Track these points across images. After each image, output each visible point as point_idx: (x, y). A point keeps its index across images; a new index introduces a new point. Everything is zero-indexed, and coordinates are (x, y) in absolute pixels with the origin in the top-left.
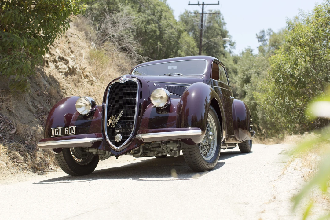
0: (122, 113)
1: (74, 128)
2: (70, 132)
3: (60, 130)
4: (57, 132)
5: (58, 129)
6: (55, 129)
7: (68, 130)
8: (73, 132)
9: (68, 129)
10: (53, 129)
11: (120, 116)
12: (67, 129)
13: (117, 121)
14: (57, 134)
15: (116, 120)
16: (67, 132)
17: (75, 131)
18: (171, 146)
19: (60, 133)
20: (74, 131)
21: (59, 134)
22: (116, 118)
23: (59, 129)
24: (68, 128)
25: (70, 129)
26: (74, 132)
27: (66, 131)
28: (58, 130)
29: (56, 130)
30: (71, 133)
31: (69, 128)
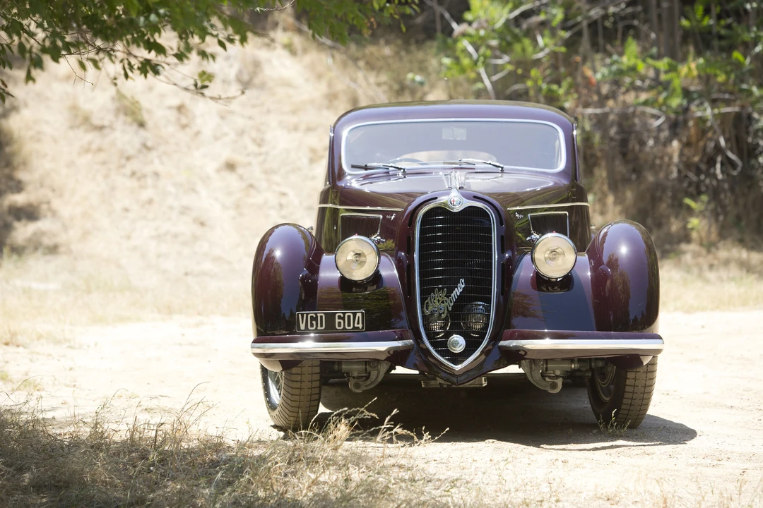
0: (461, 286)
1: (359, 315)
2: (349, 325)
3: (321, 317)
4: (314, 322)
5: (316, 314)
6: (307, 314)
7: (343, 319)
8: (356, 325)
9: (342, 315)
10: (302, 315)
11: (458, 291)
12: (339, 317)
13: (452, 304)
14: (312, 325)
15: (449, 301)
16: (339, 323)
17: (363, 323)
18: (558, 368)
19: (321, 326)
20: (358, 323)
21: (319, 328)
22: (448, 296)
23: (319, 315)
24: (344, 314)
25: (349, 317)
26: (360, 326)
27: (337, 321)
28: (317, 316)
29: (311, 317)
30: (352, 327)
31: (346, 315)
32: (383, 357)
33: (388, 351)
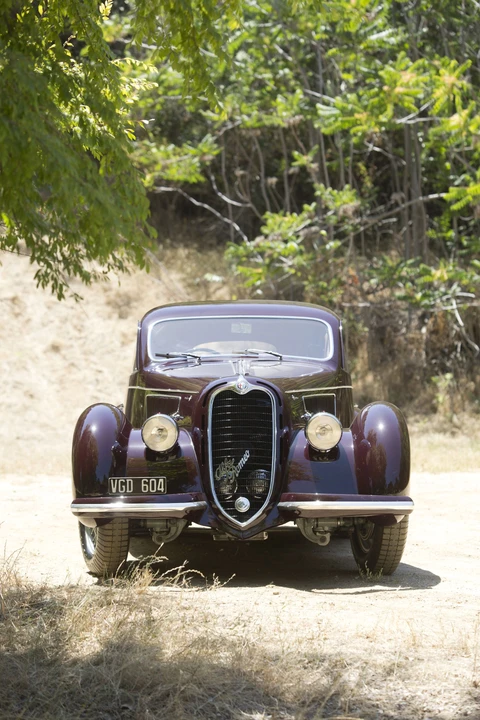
0: (247, 456)
1: (161, 480)
2: (153, 489)
3: (130, 482)
4: (124, 487)
5: (125, 479)
6: (118, 480)
7: (148, 483)
8: (159, 489)
9: (147, 481)
10: (114, 480)
11: (244, 460)
12: (145, 482)
13: (239, 471)
14: (122, 489)
15: (236, 469)
16: (145, 487)
17: (164, 487)
18: (326, 525)
19: (130, 489)
20: (161, 487)
21: (128, 491)
22: (236, 464)
23: (128, 480)
24: (149, 479)
25: (153, 482)
26: (162, 489)
27: (143, 485)
28: (126, 481)
29: (122, 482)
30: (155, 490)
31: (151, 480)
32: (181, 516)
33: (186, 510)
